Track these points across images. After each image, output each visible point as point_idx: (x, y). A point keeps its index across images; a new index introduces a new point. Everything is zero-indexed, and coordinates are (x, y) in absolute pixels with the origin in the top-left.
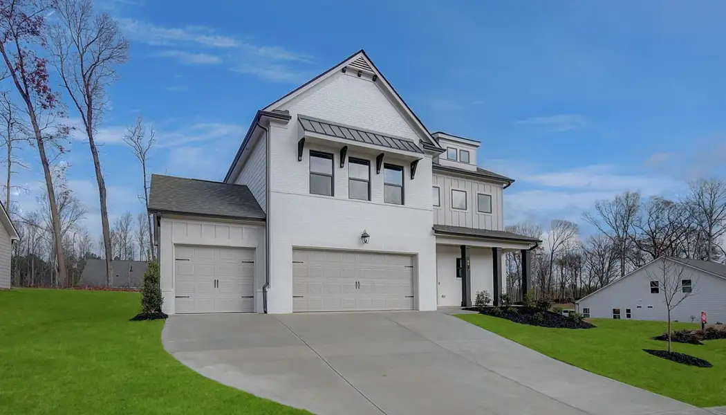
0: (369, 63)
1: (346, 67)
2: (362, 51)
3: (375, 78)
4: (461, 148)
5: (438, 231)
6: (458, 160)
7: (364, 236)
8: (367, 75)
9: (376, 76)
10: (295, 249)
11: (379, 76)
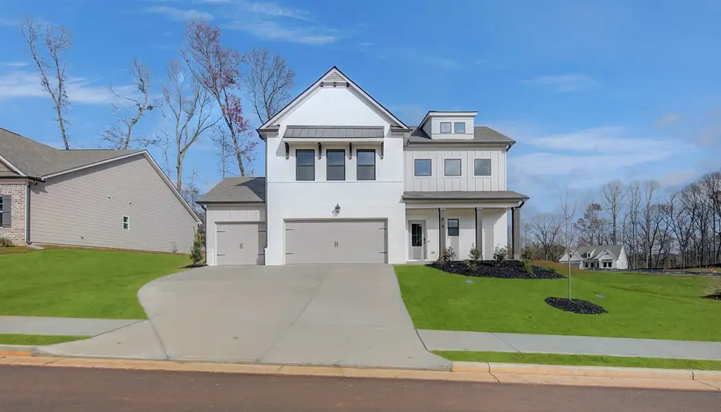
0: (341, 75)
1: (322, 83)
2: (335, 67)
3: (348, 85)
4: (456, 121)
5: (408, 199)
6: (453, 132)
7: (338, 208)
8: (341, 84)
9: (348, 83)
10: (286, 221)
11: (350, 83)
